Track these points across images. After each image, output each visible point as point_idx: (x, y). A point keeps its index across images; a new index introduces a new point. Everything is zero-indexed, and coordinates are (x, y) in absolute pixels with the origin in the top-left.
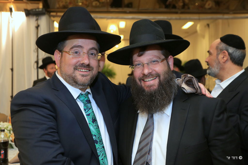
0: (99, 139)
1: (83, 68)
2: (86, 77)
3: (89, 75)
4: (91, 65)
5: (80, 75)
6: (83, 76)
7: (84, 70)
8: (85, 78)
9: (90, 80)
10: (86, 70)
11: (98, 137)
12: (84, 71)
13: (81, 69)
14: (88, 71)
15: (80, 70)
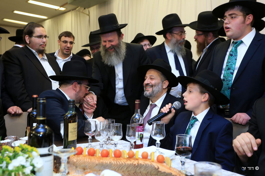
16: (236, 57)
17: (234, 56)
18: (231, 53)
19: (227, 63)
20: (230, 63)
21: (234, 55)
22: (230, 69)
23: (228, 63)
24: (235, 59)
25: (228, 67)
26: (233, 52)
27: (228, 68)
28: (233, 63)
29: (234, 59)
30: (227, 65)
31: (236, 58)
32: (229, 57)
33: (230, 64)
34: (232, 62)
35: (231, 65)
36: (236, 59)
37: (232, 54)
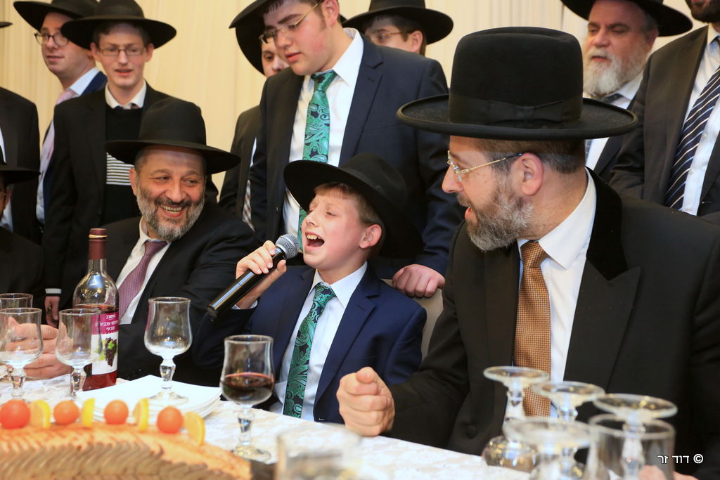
16: (327, 118)
17: (323, 117)
18: (314, 108)
19: (306, 136)
20: (313, 135)
21: (321, 113)
22: (318, 154)
23: (308, 137)
24: (326, 124)
25: (311, 147)
26: (318, 106)
27: (312, 151)
28: (322, 136)
29: (323, 126)
30: (307, 142)
31: (327, 122)
32: (310, 120)
33: (314, 138)
34: (319, 133)
35: (318, 141)
36: (328, 125)
37: (316, 112)
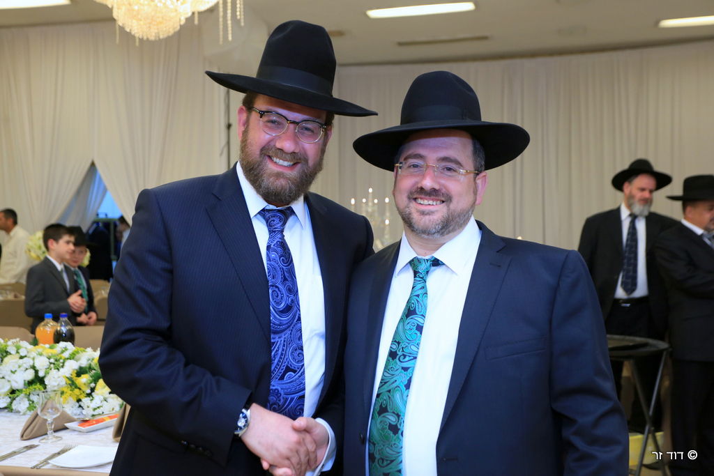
0: (403, 351)
1: (423, 196)
2: (431, 217)
3: (437, 211)
4: (444, 190)
5: (418, 211)
6: (423, 213)
7: (426, 202)
8: (427, 217)
9: (438, 222)
10: (431, 202)
11: (403, 348)
12: (427, 204)
13: (421, 198)
14: (438, 202)
15: (419, 201)
